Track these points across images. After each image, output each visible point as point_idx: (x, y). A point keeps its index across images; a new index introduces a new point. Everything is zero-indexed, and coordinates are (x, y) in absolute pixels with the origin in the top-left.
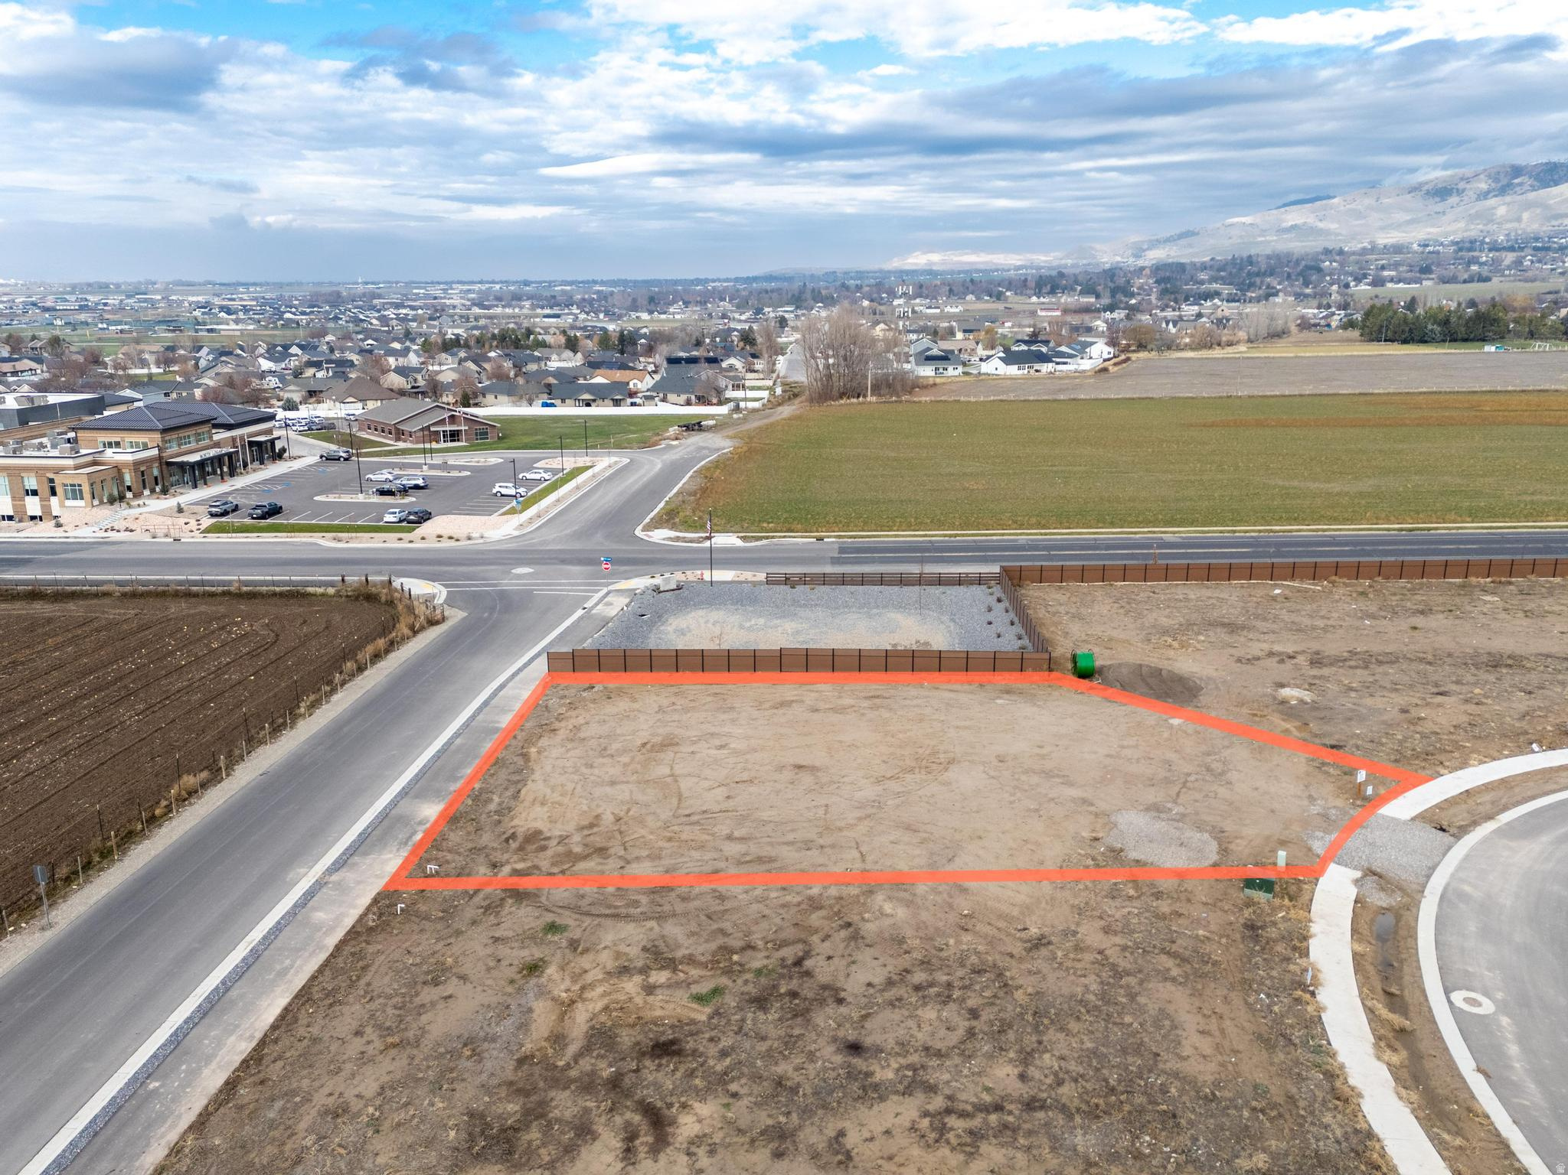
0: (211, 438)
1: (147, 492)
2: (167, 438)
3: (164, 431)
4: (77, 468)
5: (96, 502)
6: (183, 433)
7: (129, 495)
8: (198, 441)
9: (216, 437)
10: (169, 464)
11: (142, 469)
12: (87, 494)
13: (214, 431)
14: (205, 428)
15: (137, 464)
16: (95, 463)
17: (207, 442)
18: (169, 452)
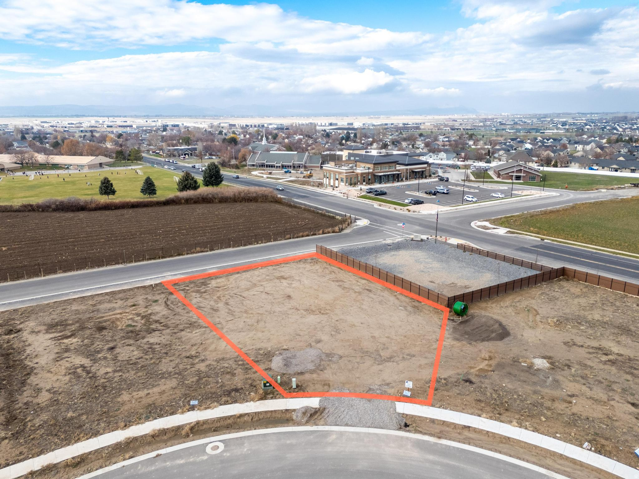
0: (395, 168)
1: (364, 183)
2: (376, 167)
3: (374, 164)
4: (346, 173)
5: (347, 184)
6: (383, 166)
7: (359, 184)
8: (389, 169)
9: (397, 168)
10: (374, 175)
11: (364, 176)
12: (345, 182)
13: (397, 166)
14: (394, 165)
15: (362, 174)
16: (353, 172)
17: (394, 169)
18: (376, 171)
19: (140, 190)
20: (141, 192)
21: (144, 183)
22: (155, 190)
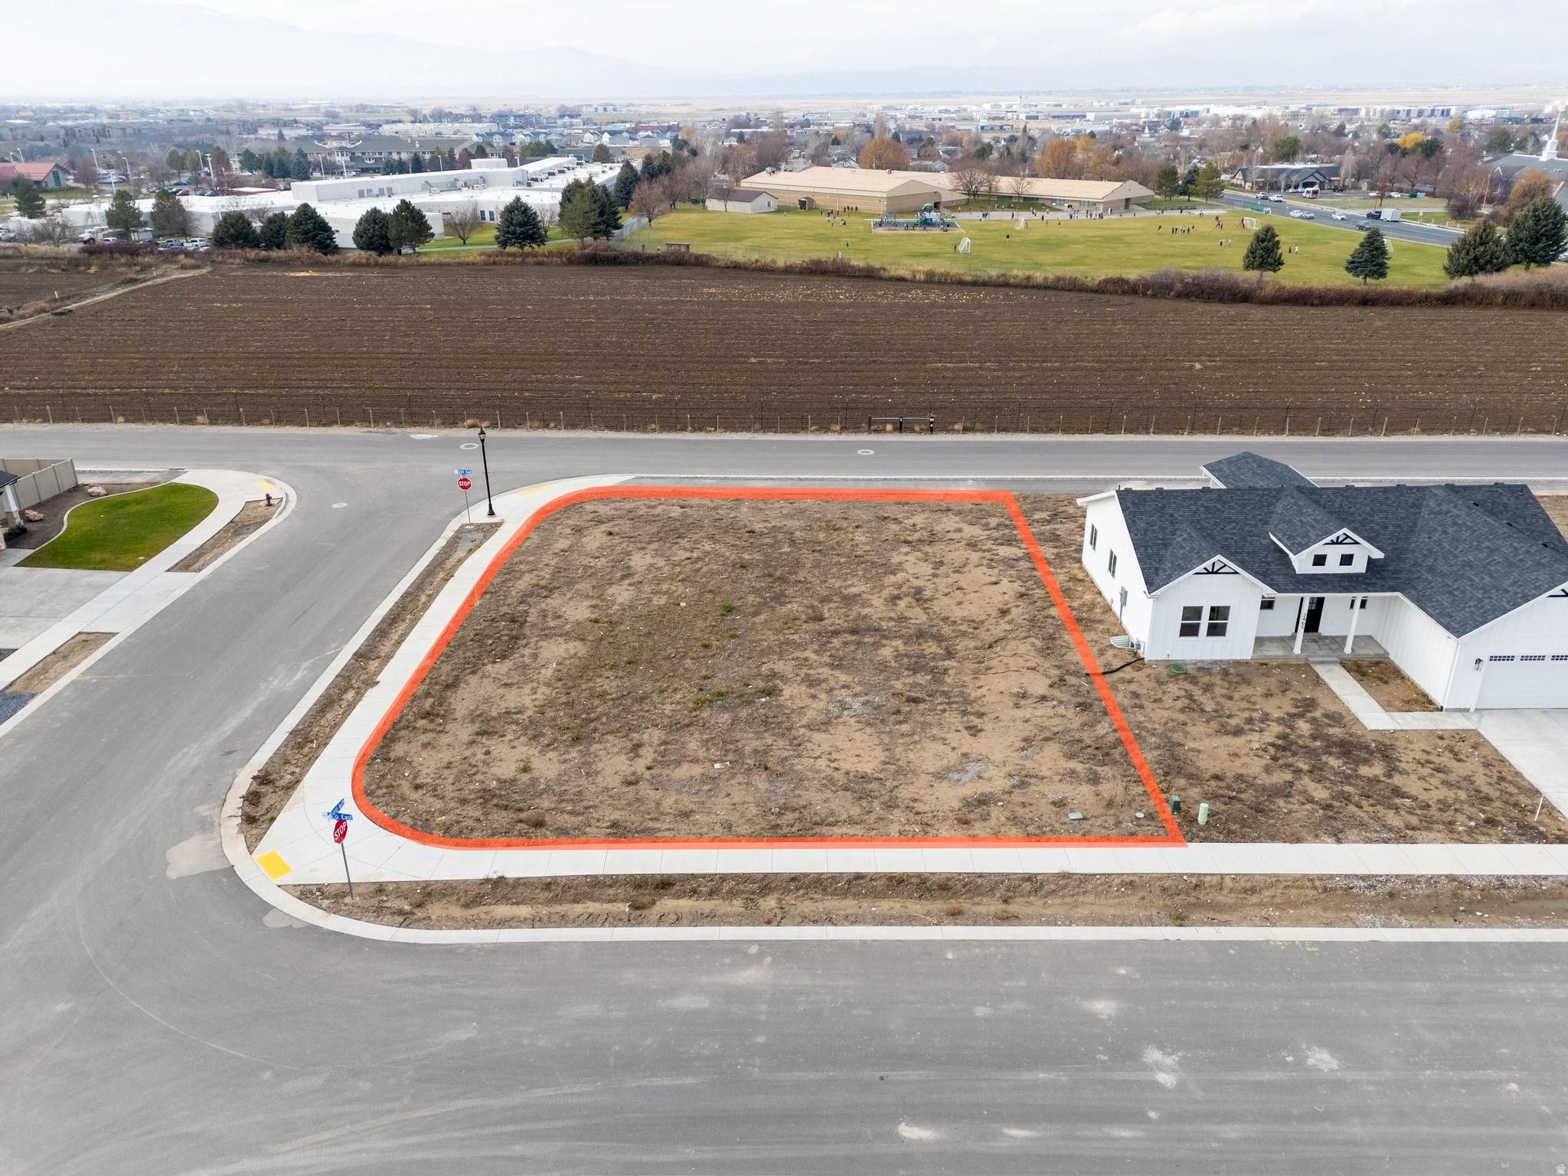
19: (1345, 264)
20: (1348, 269)
21: (1362, 245)
22: (1382, 265)
